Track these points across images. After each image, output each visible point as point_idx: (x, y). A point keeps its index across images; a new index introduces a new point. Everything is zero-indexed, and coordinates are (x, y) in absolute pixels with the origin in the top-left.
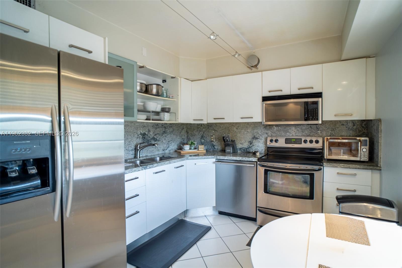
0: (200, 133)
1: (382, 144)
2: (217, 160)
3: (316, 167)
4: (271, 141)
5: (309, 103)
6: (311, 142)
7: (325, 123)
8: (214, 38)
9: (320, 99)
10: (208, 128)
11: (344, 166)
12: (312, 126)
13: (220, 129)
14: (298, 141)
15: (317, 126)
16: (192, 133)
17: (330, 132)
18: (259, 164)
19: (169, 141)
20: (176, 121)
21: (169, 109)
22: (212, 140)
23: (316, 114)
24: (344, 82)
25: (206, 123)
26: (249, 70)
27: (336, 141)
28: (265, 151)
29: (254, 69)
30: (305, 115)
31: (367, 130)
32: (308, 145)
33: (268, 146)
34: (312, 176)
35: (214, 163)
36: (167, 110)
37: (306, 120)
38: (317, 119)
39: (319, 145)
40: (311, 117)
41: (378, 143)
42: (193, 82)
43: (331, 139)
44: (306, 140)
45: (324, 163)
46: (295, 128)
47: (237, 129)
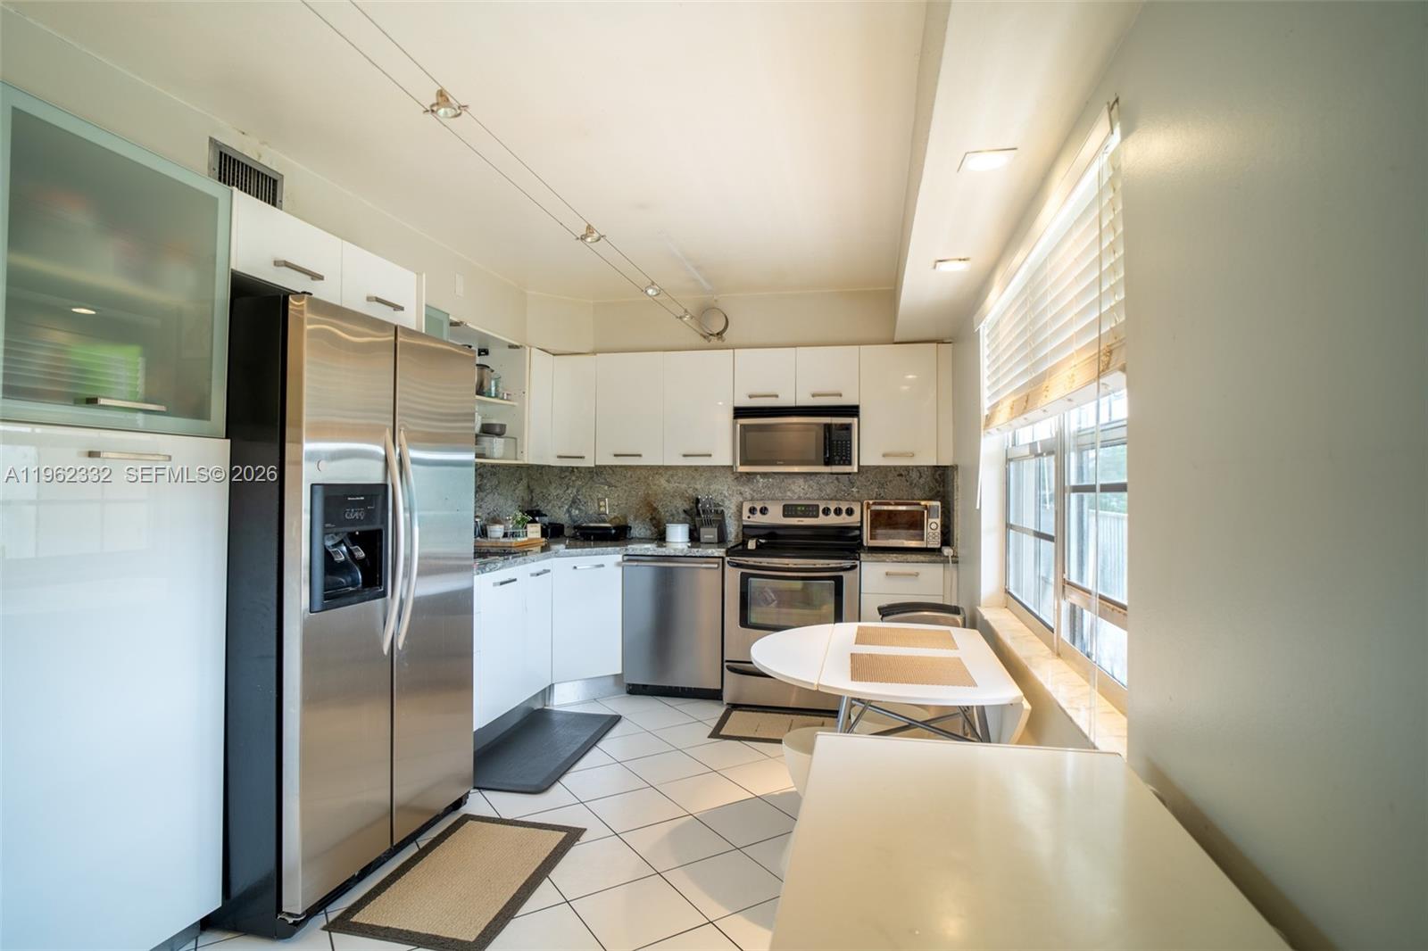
0: (569, 491)
1: (959, 514)
2: (626, 558)
3: (847, 563)
4: (752, 511)
5: (834, 427)
6: (838, 512)
7: (867, 471)
8: (654, 294)
9: (856, 419)
10: (592, 478)
11: (896, 557)
12: (840, 476)
13: (624, 482)
14: (811, 511)
15: (851, 476)
16: (545, 491)
17: (876, 490)
18: (728, 562)
19: (489, 511)
20: (516, 459)
21: (503, 427)
22: (602, 509)
23: (846, 451)
24: (910, 377)
25: (593, 465)
26: (704, 342)
27: (885, 508)
28: (737, 536)
29: (714, 340)
30: (825, 454)
31: (943, 486)
32: (832, 520)
33: (745, 523)
34: (839, 582)
35: (618, 564)
36: (498, 430)
37: (827, 463)
38: (850, 463)
39: (853, 520)
40: (837, 458)
41: (953, 510)
42: (555, 357)
43: (874, 504)
44: (828, 509)
45: (862, 555)
46: (805, 482)
47: (668, 481)
